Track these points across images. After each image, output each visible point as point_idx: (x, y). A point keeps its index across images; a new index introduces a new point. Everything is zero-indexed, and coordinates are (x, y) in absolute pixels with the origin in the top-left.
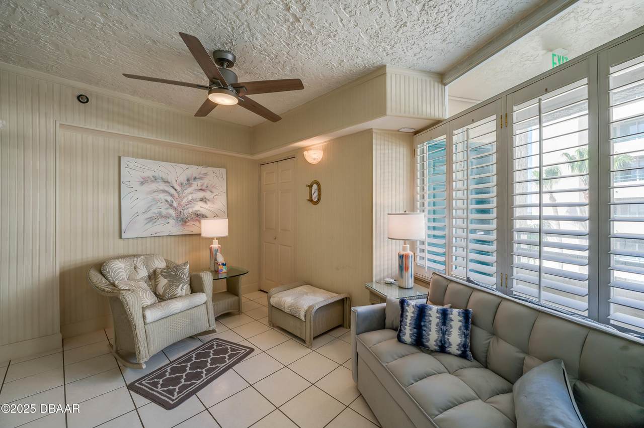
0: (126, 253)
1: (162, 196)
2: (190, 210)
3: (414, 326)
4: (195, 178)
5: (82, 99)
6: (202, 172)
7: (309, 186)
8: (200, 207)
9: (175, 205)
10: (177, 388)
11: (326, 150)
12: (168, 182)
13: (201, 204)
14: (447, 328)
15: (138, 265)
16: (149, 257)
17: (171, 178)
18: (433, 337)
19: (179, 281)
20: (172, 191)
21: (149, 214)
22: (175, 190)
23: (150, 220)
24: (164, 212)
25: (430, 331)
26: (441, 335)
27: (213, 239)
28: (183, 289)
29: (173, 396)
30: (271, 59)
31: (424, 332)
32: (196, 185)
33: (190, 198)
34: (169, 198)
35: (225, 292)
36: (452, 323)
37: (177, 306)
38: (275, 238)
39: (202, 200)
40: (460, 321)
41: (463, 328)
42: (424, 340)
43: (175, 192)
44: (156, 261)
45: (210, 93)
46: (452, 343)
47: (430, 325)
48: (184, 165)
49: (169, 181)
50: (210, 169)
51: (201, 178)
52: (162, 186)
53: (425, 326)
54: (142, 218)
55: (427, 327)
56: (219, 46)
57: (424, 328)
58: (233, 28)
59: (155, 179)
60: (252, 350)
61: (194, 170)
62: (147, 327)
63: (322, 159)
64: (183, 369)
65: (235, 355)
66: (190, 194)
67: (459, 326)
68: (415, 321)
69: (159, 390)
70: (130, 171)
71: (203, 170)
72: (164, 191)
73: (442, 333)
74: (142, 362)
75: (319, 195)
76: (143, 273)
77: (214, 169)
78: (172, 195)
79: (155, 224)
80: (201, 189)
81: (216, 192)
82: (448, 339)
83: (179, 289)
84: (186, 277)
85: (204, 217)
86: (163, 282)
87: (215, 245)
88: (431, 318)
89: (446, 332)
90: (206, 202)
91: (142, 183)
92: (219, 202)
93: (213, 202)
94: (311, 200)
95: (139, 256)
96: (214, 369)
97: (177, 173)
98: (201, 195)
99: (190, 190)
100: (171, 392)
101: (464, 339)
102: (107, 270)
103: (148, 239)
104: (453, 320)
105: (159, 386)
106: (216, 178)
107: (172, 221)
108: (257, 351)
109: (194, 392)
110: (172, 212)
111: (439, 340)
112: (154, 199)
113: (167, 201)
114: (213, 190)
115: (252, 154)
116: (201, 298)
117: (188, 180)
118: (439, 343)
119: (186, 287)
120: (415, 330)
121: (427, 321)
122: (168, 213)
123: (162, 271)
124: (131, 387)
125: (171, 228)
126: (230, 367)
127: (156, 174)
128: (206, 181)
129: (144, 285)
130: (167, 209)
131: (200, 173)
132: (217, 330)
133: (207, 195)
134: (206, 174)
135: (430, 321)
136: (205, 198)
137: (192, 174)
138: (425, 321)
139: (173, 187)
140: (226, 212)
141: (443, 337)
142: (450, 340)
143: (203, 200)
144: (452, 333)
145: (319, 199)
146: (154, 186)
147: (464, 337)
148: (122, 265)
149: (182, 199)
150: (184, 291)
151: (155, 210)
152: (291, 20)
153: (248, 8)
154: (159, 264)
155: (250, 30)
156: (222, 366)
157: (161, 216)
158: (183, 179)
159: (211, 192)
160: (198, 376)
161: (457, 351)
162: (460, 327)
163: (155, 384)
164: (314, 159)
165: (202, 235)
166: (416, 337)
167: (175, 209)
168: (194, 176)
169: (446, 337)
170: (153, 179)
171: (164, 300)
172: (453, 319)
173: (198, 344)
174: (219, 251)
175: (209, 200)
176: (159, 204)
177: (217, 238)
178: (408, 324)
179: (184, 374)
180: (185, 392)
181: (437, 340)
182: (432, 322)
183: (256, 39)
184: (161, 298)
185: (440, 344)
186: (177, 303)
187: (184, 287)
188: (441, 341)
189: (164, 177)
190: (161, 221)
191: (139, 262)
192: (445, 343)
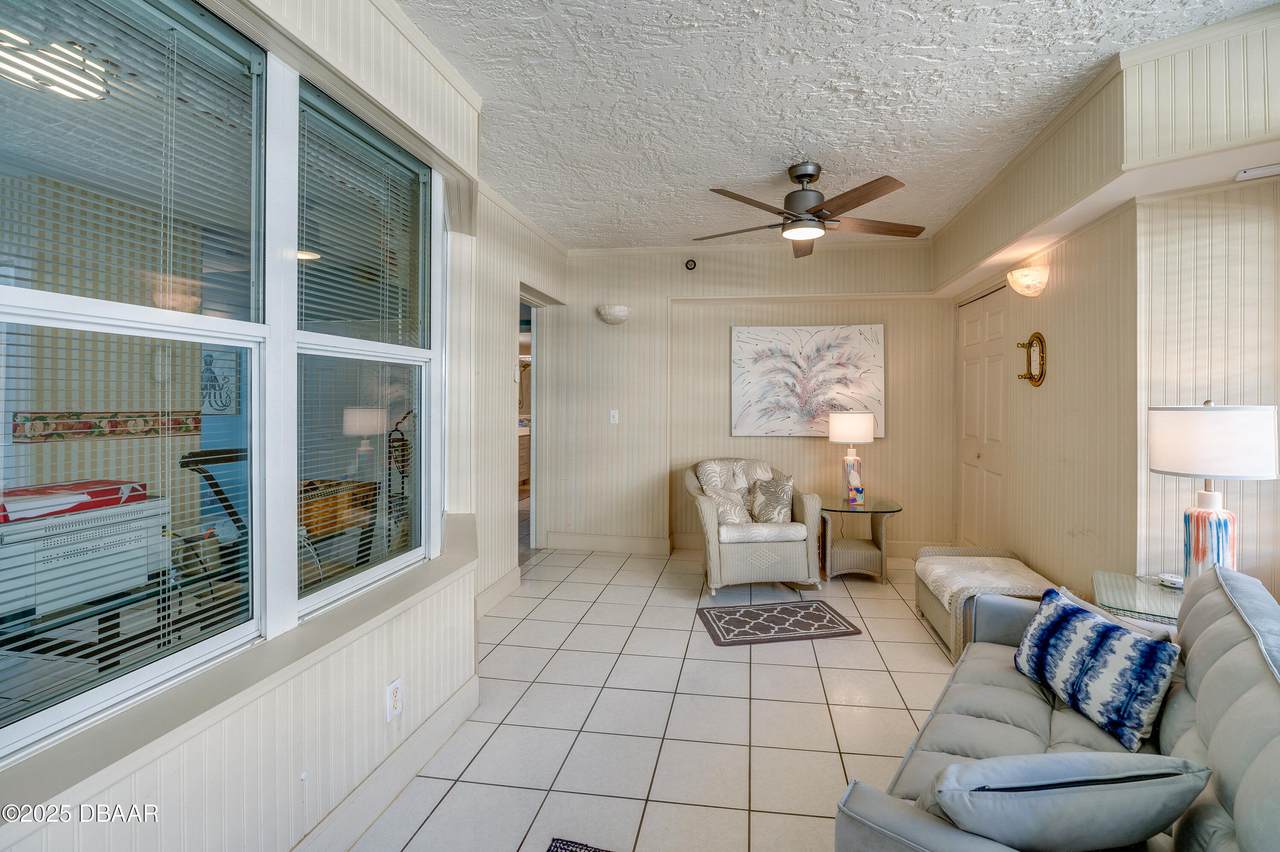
0: (727, 456)
1: (782, 378)
2: (821, 398)
3: (1035, 641)
4: (829, 347)
5: (691, 265)
6: (842, 335)
7: (1023, 346)
8: (836, 393)
9: (798, 389)
10: (737, 630)
11: (1054, 263)
12: (789, 356)
13: (838, 388)
14: (1097, 663)
15: (738, 471)
16: (751, 463)
17: (792, 350)
18: (1062, 672)
19: (778, 500)
20: (794, 369)
21: (764, 405)
22: (799, 367)
23: (766, 412)
24: (783, 401)
25: (1061, 659)
26: (1077, 673)
27: (847, 446)
28: (782, 513)
29: (728, 635)
30: (869, 145)
31: (1049, 657)
32: (831, 357)
33: (821, 378)
34: (790, 381)
35: (868, 541)
36: (1110, 658)
37: (762, 531)
38: (979, 457)
39: (839, 381)
40: (1129, 658)
41: (1129, 674)
42: (1048, 675)
43: (798, 370)
44: (758, 470)
45: (783, 230)
46: (1092, 695)
47: (1066, 647)
48: (813, 328)
49: (791, 354)
50: (855, 329)
51: (839, 346)
52: (781, 363)
53: (1055, 646)
54: (755, 409)
55: (1057, 650)
56: (789, 163)
57: (1052, 651)
58: (790, 140)
59: (772, 353)
60: (858, 632)
61: (828, 334)
62: (722, 546)
63: (1048, 284)
64: (758, 616)
65: (829, 627)
66: (823, 371)
67: (1122, 667)
68: (1041, 632)
69: (720, 624)
70: (742, 345)
71: (843, 331)
72: (784, 370)
73: (1081, 670)
74: (712, 586)
75: (1042, 365)
76: (742, 483)
77: (862, 327)
78: (794, 376)
79: (773, 418)
80: (838, 364)
81: (864, 366)
82: (1087, 685)
83: (776, 513)
84: (786, 498)
85: (842, 408)
86: (760, 499)
87: (851, 457)
88: (1073, 636)
89: (1089, 669)
90: (846, 385)
91: (756, 361)
92: (872, 385)
93: (859, 385)
94: (1030, 377)
95: (742, 459)
96: (790, 631)
97: (801, 340)
98: (838, 372)
99: (821, 365)
100: (728, 631)
101: (1123, 698)
102: (701, 471)
103: (764, 440)
104: (1114, 653)
105: (723, 621)
106: (866, 344)
107: (794, 415)
108: (865, 635)
109: (750, 643)
110: (793, 400)
111: (1070, 681)
112: (770, 382)
113: (787, 384)
114: (860, 363)
115: (931, 290)
116: (799, 531)
117: (818, 350)
118: (1069, 687)
119: (786, 511)
120: (1036, 649)
121: (1064, 639)
122: (788, 403)
123: (761, 485)
124: (700, 612)
125: (791, 425)
126: (811, 638)
127: (772, 346)
128: (847, 350)
129: (738, 498)
130: (787, 396)
131: (837, 338)
132: (819, 586)
133: (850, 372)
134: (847, 338)
135: (1069, 641)
136: (846, 378)
137: (825, 341)
138: (1060, 639)
139: (795, 363)
140: (883, 401)
141: (1079, 678)
142: (1089, 688)
143: (841, 381)
144: (1100, 676)
145: (1042, 374)
146: (770, 363)
147: (1126, 695)
148: (718, 469)
149: (809, 381)
150: (781, 517)
151: (771, 398)
152: (852, 97)
153: (788, 114)
154: (763, 474)
155: (810, 131)
156: (802, 632)
157: (779, 407)
158: (810, 349)
159: (856, 367)
160: (767, 629)
161: (1098, 715)
162: (1125, 670)
163: (720, 618)
164: (1028, 287)
165: (831, 439)
166: (1035, 663)
167: (798, 396)
168: (827, 343)
169: (1086, 679)
170: (769, 353)
171: (756, 522)
172: (1115, 649)
173: (792, 598)
174: (856, 468)
175: (852, 382)
176: (777, 390)
177: (855, 446)
178: (1029, 636)
179: (753, 622)
180: (741, 638)
181: (1067, 680)
182: (1073, 643)
183: (827, 136)
184: (754, 518)
185: (1070, 691)
186: (761, 528)
187: (783, 511)
188: (1073, 684)
189: (783, 349)
190: (779, 414)
191: (738, 468)
192: (1079, 691)
